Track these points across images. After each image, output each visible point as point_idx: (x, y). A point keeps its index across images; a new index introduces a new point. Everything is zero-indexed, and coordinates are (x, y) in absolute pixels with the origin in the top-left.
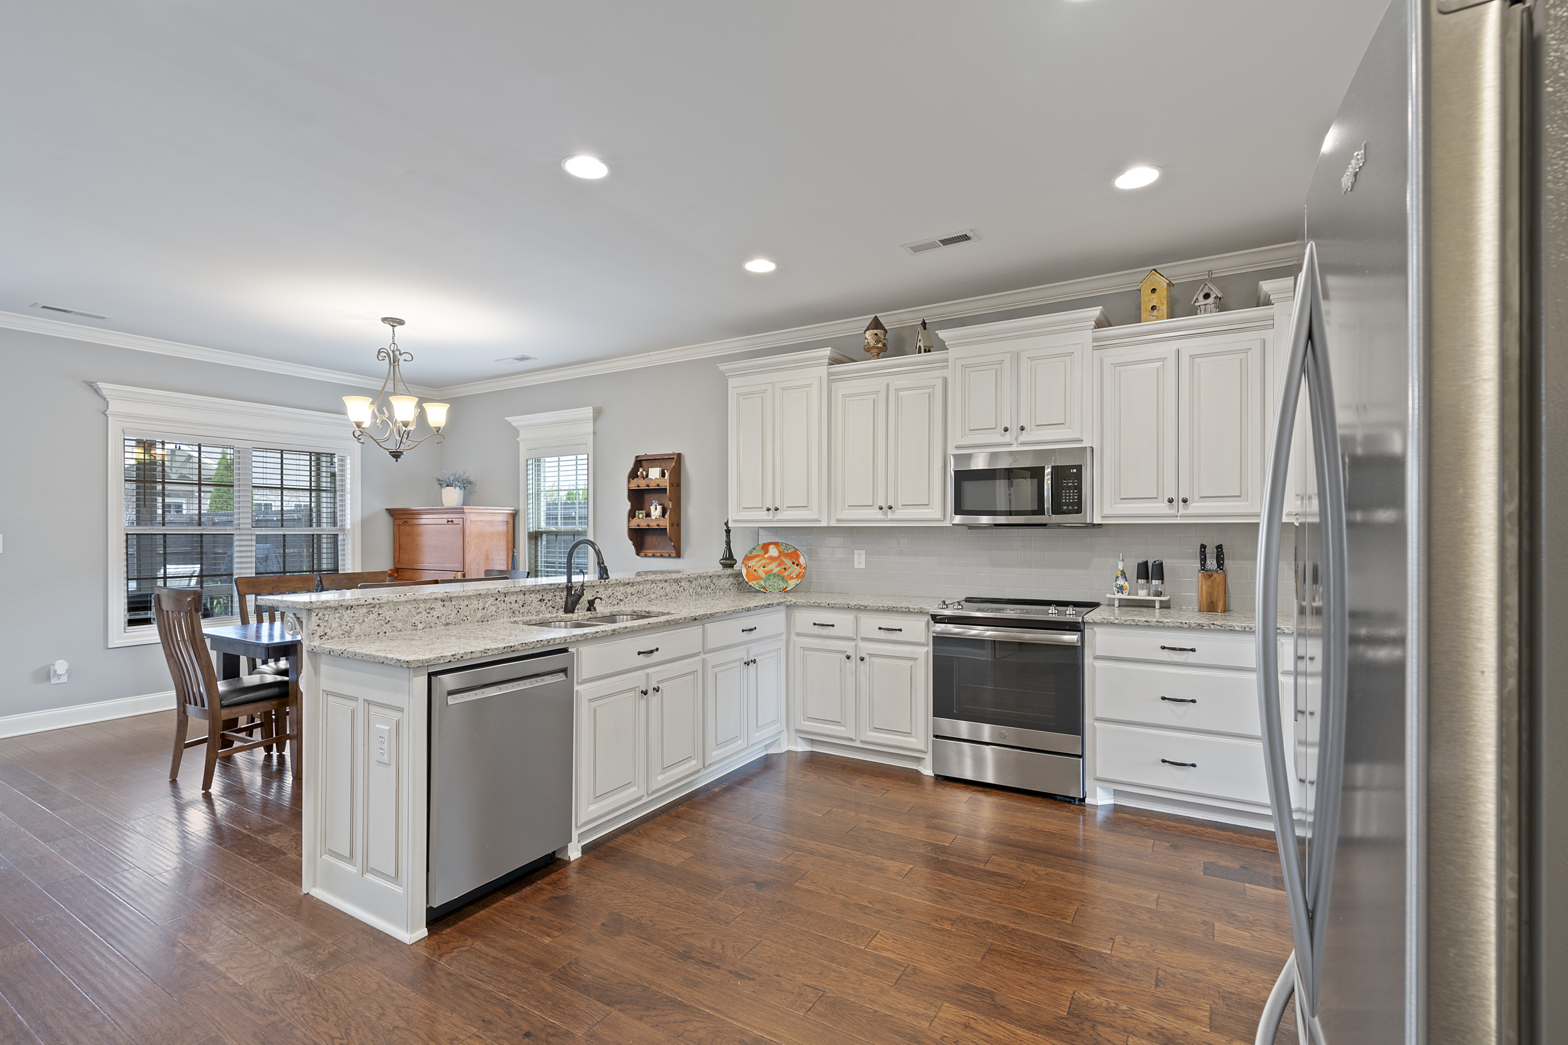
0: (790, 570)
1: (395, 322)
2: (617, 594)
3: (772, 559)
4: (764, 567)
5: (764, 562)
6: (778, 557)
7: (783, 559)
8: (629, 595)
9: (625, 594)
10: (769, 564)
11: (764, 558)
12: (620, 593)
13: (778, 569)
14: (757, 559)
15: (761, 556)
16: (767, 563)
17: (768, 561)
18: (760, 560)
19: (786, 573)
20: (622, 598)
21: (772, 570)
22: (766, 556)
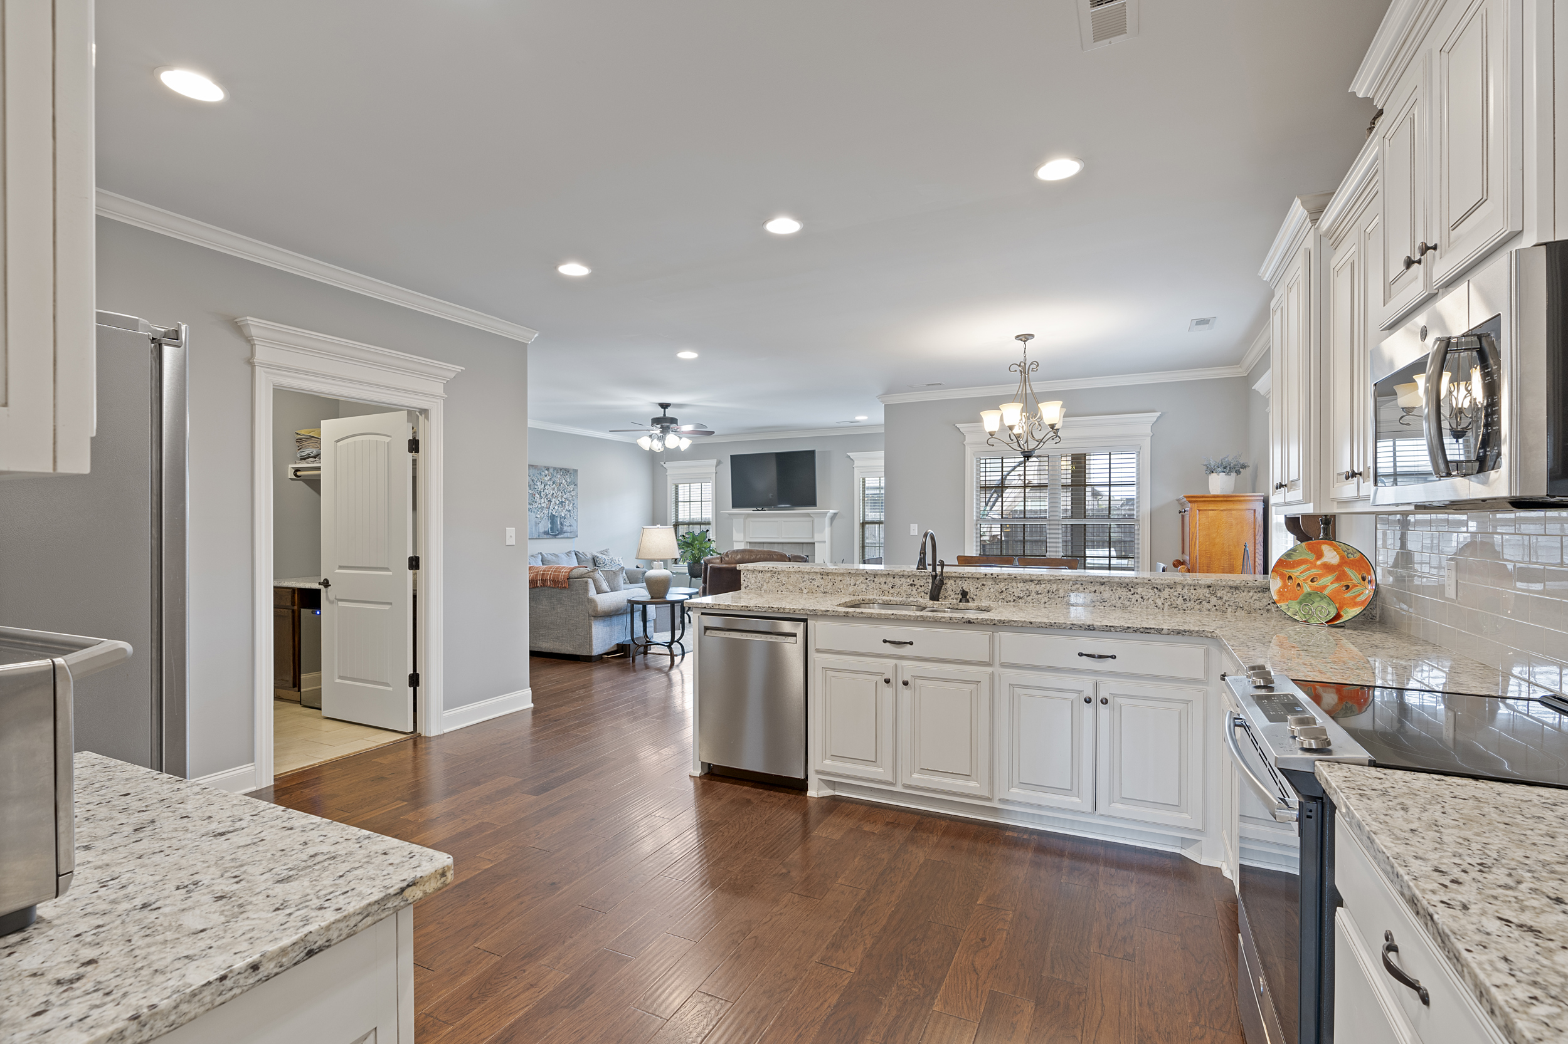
0: (1355, 590)
1: (1025, 338)
2: (1014, 590)
3: (1328, 568)
4: (1312, 581)
5: (1313, 572)
6: (1339, 565)
7: (1346, 569)
8: (1033, 594)
9: (1027, 592)
10: (1321, 576)
11: (1315, 566)
12: (1019, 590)
13: (1336, 585)
14: (1303, 567)
15: (1311, 563)
16: (1318, 574)
17: (1320, 572)
18: (1308, 569)
19: (1349, 595)
20: (1021, 596)
21: (1324, 587)
22: (1319, 563)
